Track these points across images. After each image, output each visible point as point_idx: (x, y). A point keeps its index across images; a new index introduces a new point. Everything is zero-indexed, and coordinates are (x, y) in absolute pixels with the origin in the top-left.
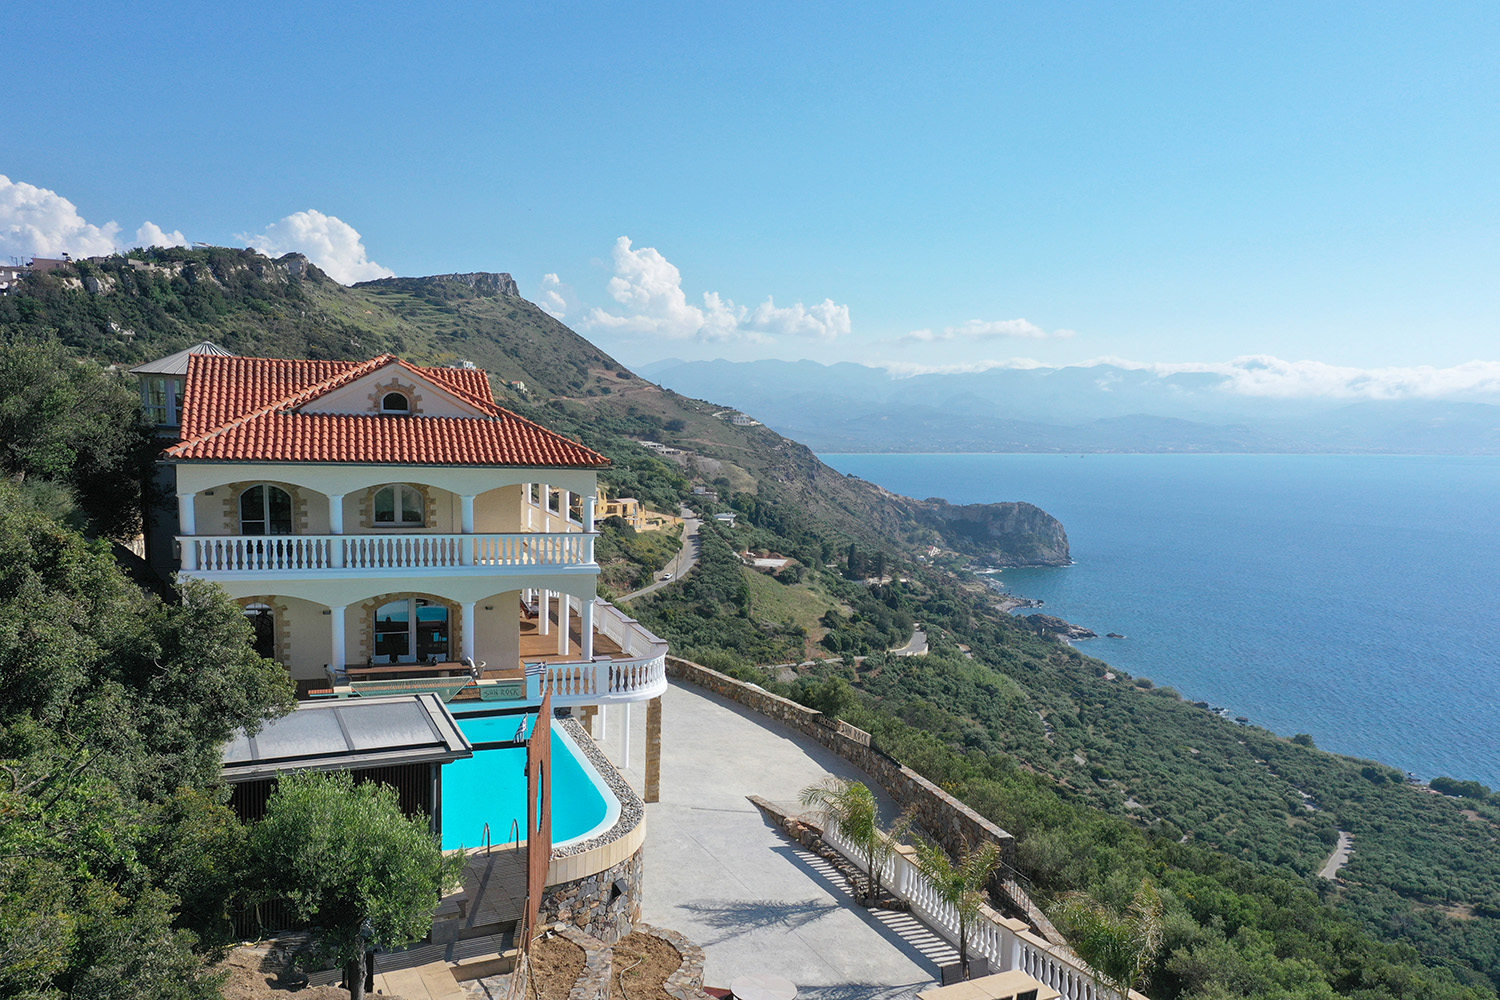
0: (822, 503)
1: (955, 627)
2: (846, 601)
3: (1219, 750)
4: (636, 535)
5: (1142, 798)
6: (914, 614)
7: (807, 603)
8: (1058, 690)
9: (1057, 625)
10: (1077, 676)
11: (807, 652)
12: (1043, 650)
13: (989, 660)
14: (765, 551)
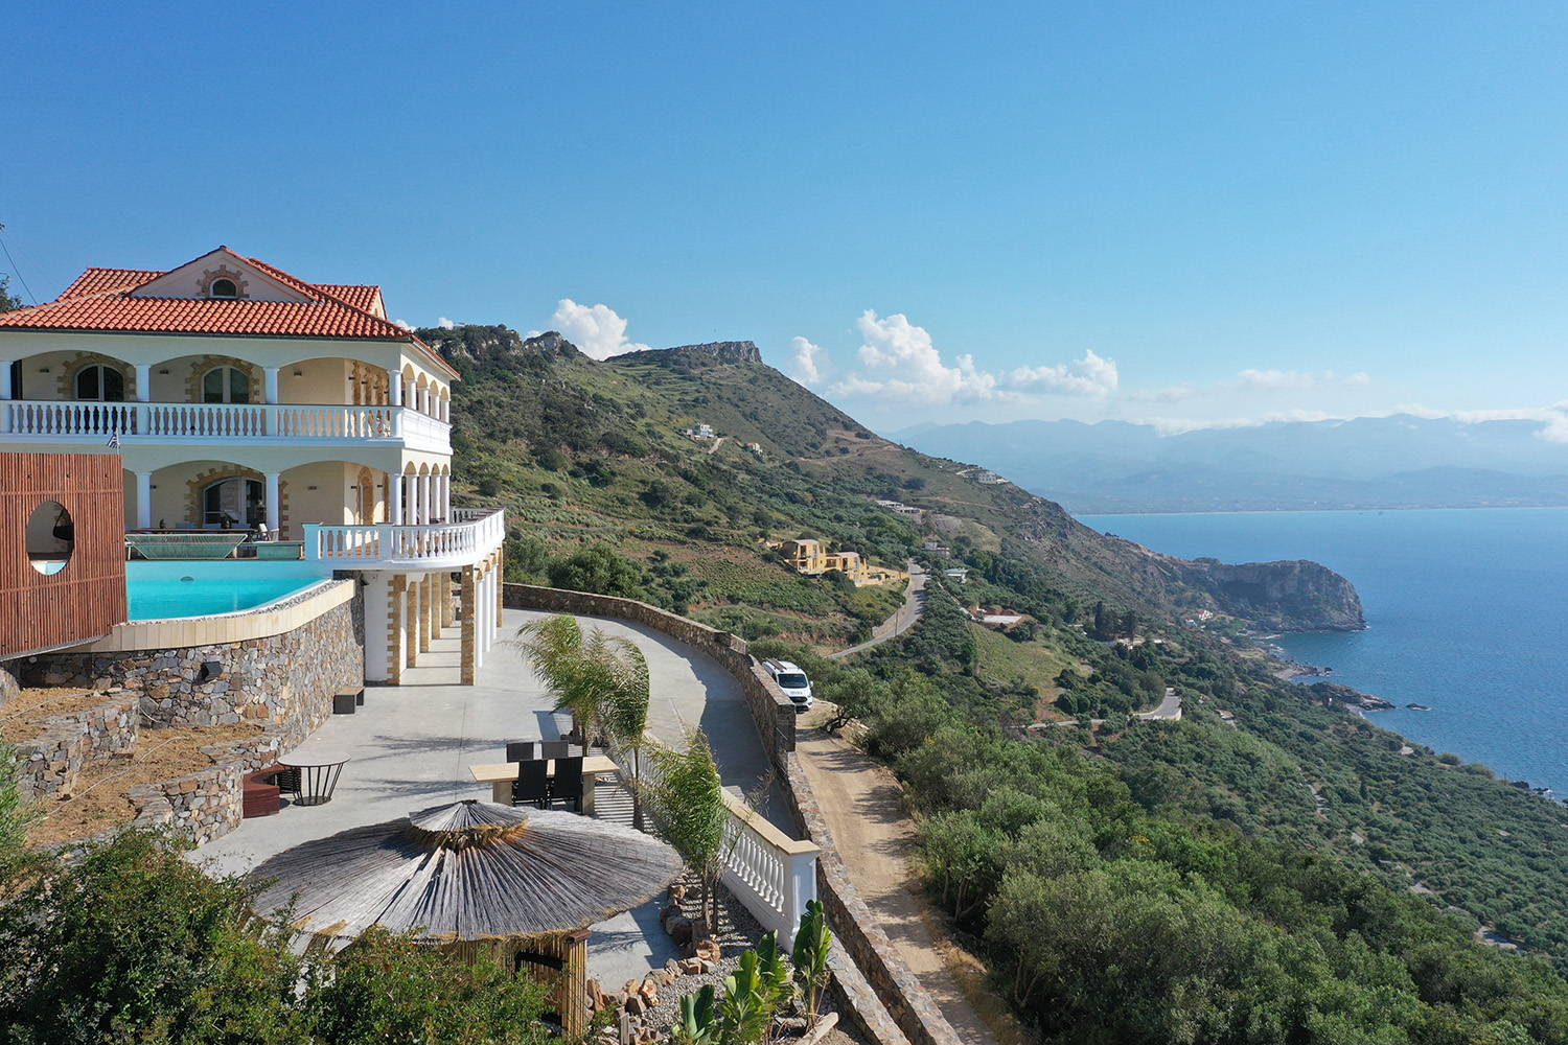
0: (1073, 562)
1: (1217, 692)
2: (1086, 661)
3: (1535, 833)
4: (855, 590)
5: (1433, 883)
6: (1169, 677)
7: (1040, 661)
8: (1339, 764)
9: (1346, 694)
10: (1363, 748)
11: (1038, 713)
12: (1326, 720)
13: (1256, 728)
14: (998, 608)
